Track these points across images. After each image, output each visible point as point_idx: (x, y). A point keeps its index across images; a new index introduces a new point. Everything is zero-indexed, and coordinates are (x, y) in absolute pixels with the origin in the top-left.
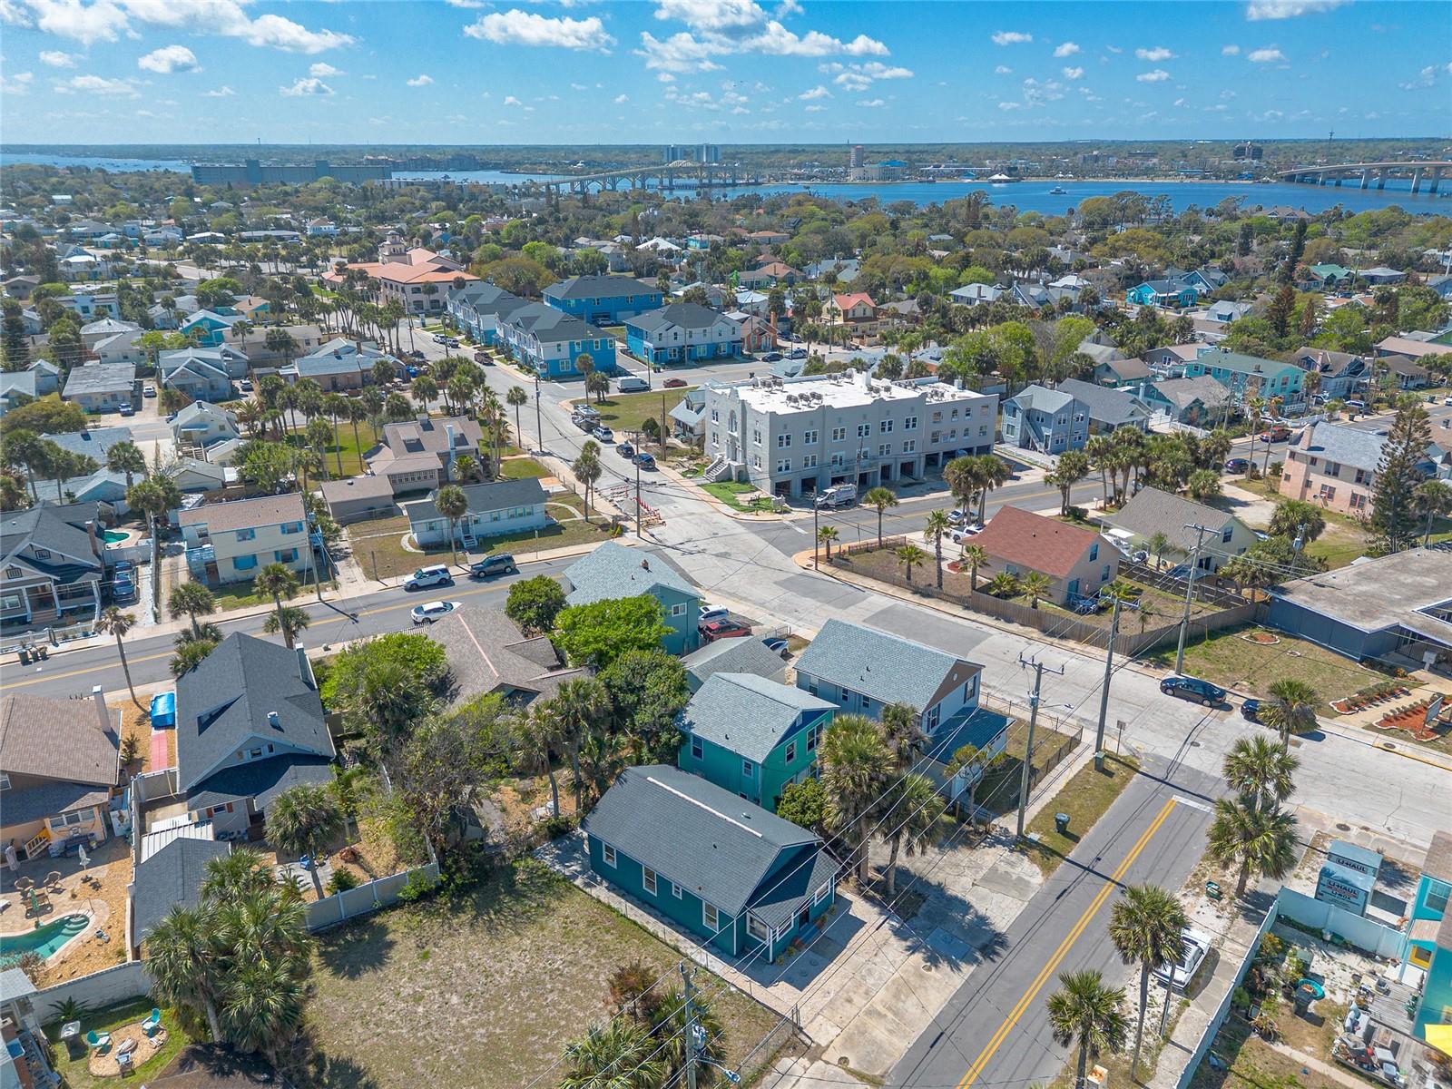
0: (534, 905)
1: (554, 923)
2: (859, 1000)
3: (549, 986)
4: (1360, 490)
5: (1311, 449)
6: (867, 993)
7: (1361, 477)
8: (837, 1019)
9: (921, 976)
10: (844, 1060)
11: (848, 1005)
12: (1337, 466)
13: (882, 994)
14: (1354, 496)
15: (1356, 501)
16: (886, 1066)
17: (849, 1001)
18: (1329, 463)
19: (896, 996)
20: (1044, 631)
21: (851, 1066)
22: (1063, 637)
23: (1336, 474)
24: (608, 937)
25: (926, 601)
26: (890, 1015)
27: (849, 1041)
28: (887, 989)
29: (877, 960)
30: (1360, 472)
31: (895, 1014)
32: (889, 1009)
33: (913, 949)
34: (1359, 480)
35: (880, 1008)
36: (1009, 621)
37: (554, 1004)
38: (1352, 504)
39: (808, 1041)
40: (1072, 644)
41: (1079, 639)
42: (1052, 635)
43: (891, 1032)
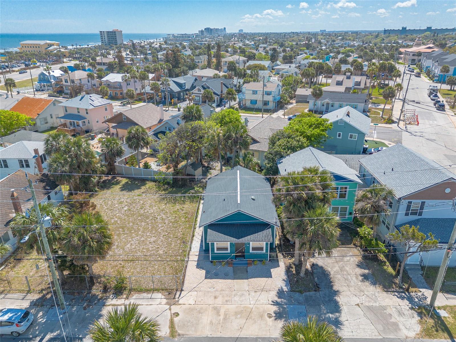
0: (183, 200)
2: (219, 300)
3: (147, 221)
6: (227, 301)
8: (200, 299)
9: (261, 316)
10: (177, 314)
11: (213, 298)
13: (232, 307)
16: (188, 333)
17: (215, 297)
19: (236, 313)
21: (176, 319)
24: (183, 219)
26: (222, 317)
27: (190, 310)
28: (237, 307)
29: (253, 294)
31: (225, 319)
32: (226, 315)
33: (275, 303)
35: (222, 312)
37: (140, 226)
39: (177, 296)
43: (211, 323)
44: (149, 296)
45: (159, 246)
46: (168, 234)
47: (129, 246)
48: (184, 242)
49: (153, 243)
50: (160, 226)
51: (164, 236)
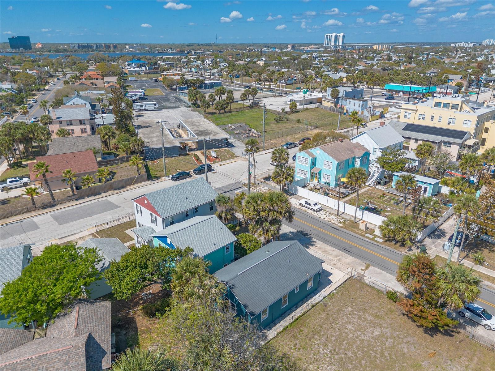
0: (280, 364)
1: (295, 354)
2: (334, 263)
3: (342, 356)
4: (83, 127)
5: (57, 118)
6: (331, 260)
7: (81, 122)
10: (362, 270)
11: (337, 265)
12: (71, 121)
14: (82, 130)
15: (83, 131)
18: (67, 121)
19: (331, 255)
20: (115, 189)
22: (124, 187)
23: (71, 124)
24: (306, 330)
25: (58, 207)
26: (339, 257)
27: (354, 267)
28: (328, 256)
30: (80, 121)
34: (81, 124)
35: (337, 259)
36: (100, 194)
37: (354, 352)
38: (82, 132)
39: (356, 276)
40: (129, 187)
41: (130, 185)
42: (119, 189)
43: (346, 259)
44: (373, 285)
45: (348, 315)
46: (333, 323)
47: (376, 333)
48: (326, 306)
49: (351, 321)
50: (333, 338)
51: (338, 324)
